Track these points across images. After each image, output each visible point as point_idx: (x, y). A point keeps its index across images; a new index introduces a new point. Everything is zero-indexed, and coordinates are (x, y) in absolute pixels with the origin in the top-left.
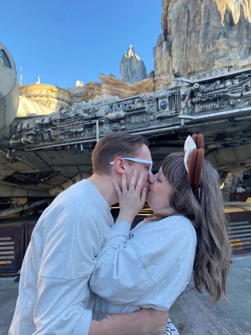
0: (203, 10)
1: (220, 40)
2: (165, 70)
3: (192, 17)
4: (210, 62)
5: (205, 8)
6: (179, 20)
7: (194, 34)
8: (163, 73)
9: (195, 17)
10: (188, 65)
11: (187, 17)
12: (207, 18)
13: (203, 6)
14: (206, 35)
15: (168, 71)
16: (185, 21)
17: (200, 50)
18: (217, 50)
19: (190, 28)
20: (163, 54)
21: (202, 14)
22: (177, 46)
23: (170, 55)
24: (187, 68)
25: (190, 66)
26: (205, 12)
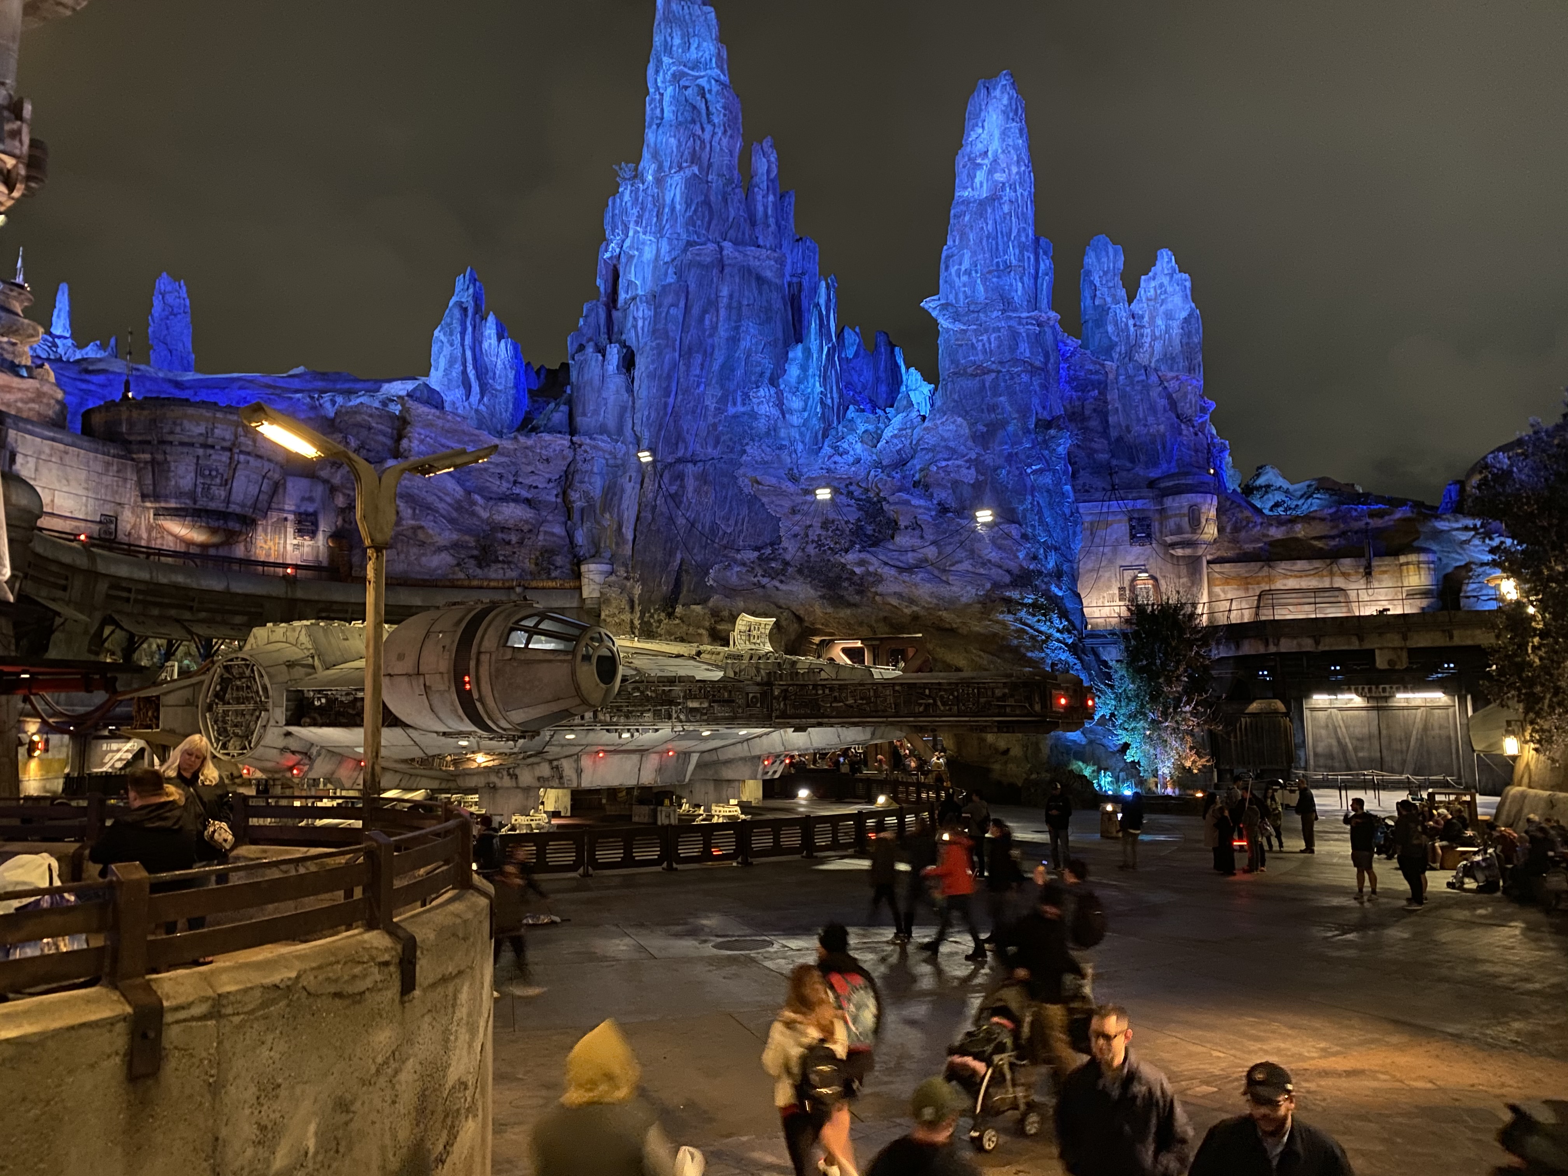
0: (724, 301)
1: (762, 392)
2: (612, 424)
3: (695, 311)
4: (735, 443)
5: (731, 296)
7: (698, 359)
8: (602, 430)
9: (705, 312)
10: (680, 437)
11: (682, 304)
12: (733, 324)
14: (728, 369)
15: (620, 430)
16: (676, 313)
17: (711, 403)
18: (754, 415)
19: (688, 339)
20: (608, 378)
21: (723, 313)
22: (652, 376)
23: (630, 390)
24: (677, 444)
25: (684, 441)
26: (729, 307)
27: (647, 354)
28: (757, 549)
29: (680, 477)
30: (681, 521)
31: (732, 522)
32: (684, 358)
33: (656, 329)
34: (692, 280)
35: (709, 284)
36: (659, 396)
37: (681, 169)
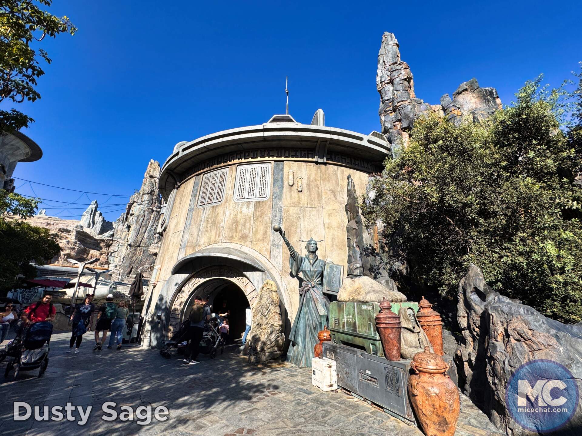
2: (123, 237)
3: (146, 219)
6: (138, 217)
8: (120, 238)
9: (147, 220)
10: (137, 242)
13: (152, 216)
14: (150, 231)
15: (124, 239)
16: (142, 219)
17: (145, 237)
19: (143, 224)
21: (151, 220)
27: (134, 226)
28: (150, 265)
29: (136, 250)
30: (134, 258)
32: (142, 227)
33: (137, 221)
34: (146, 213)
35: (149, 215)
36: (135, 234)
37: (148, 194)
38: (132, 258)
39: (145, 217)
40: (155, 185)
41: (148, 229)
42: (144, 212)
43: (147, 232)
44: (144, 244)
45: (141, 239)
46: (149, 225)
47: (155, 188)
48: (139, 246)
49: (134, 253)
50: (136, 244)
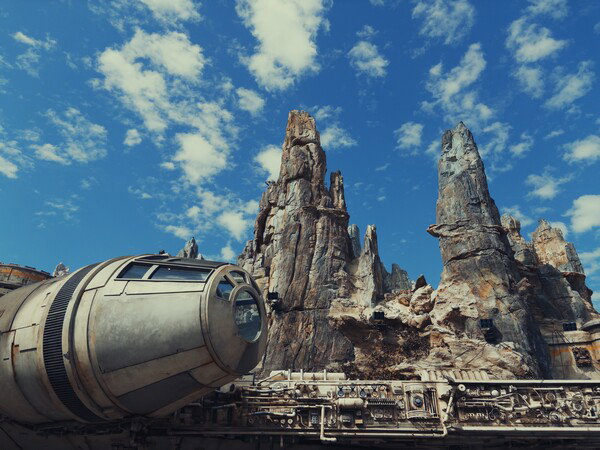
0: (319, 230)
3: (304, 233)
4: (326, 300)
5: (323, 228)
6: (286, 232)
7: (305, 257)
9: (308, 236)
10: (295, 297)
11: (297, 232)
12: (324, 241)
13: (319, 225)
14: (321, 262)
16: (295, 236)
17: (312, 280)
19: (301, 247)
20: (256, 271)
21: (318, 235)
22: (280, 266)
23: (267, 274)
26: (322, 233)
27: (278, 256)
29: (293, 320)
30: (294, 345)
31: (325, 346)
32: (299, 256)
33: (284, 244)
34: (303, 221)
35: (312, 223)
36: (284, 276)
37: (297, 177)
38: (286, 344)
39: (303, 230)
40: (312, 157)
41: (314, 260)
42: (297, 218)
43: (313, 267)
44: (313, 301)
45: (301, 287)
46: (317, 250)
47: (311, 162)
48: (300, 308)
49: (290, 330)
50: (293, 301)
